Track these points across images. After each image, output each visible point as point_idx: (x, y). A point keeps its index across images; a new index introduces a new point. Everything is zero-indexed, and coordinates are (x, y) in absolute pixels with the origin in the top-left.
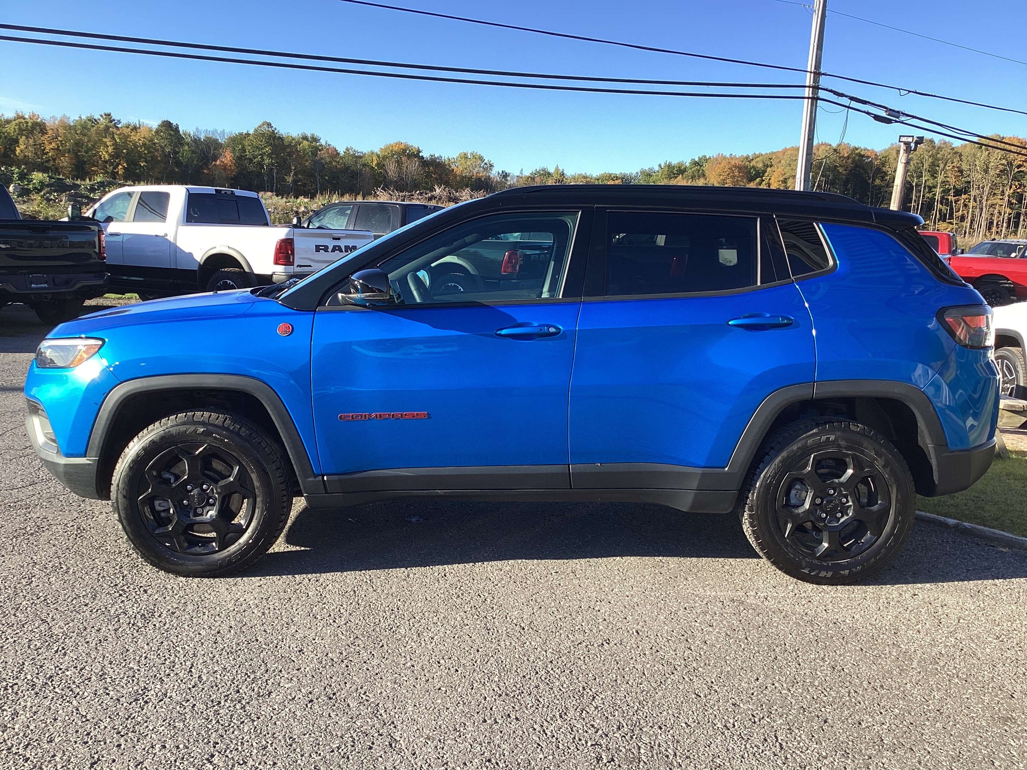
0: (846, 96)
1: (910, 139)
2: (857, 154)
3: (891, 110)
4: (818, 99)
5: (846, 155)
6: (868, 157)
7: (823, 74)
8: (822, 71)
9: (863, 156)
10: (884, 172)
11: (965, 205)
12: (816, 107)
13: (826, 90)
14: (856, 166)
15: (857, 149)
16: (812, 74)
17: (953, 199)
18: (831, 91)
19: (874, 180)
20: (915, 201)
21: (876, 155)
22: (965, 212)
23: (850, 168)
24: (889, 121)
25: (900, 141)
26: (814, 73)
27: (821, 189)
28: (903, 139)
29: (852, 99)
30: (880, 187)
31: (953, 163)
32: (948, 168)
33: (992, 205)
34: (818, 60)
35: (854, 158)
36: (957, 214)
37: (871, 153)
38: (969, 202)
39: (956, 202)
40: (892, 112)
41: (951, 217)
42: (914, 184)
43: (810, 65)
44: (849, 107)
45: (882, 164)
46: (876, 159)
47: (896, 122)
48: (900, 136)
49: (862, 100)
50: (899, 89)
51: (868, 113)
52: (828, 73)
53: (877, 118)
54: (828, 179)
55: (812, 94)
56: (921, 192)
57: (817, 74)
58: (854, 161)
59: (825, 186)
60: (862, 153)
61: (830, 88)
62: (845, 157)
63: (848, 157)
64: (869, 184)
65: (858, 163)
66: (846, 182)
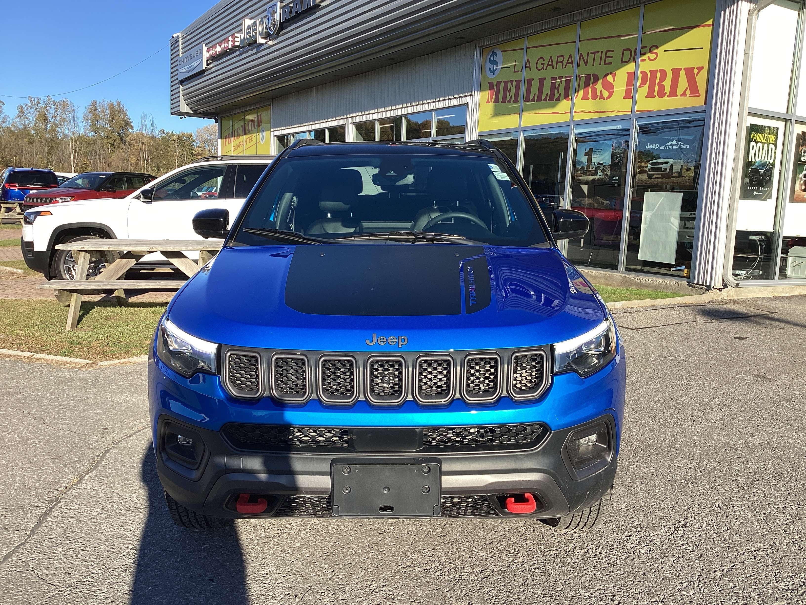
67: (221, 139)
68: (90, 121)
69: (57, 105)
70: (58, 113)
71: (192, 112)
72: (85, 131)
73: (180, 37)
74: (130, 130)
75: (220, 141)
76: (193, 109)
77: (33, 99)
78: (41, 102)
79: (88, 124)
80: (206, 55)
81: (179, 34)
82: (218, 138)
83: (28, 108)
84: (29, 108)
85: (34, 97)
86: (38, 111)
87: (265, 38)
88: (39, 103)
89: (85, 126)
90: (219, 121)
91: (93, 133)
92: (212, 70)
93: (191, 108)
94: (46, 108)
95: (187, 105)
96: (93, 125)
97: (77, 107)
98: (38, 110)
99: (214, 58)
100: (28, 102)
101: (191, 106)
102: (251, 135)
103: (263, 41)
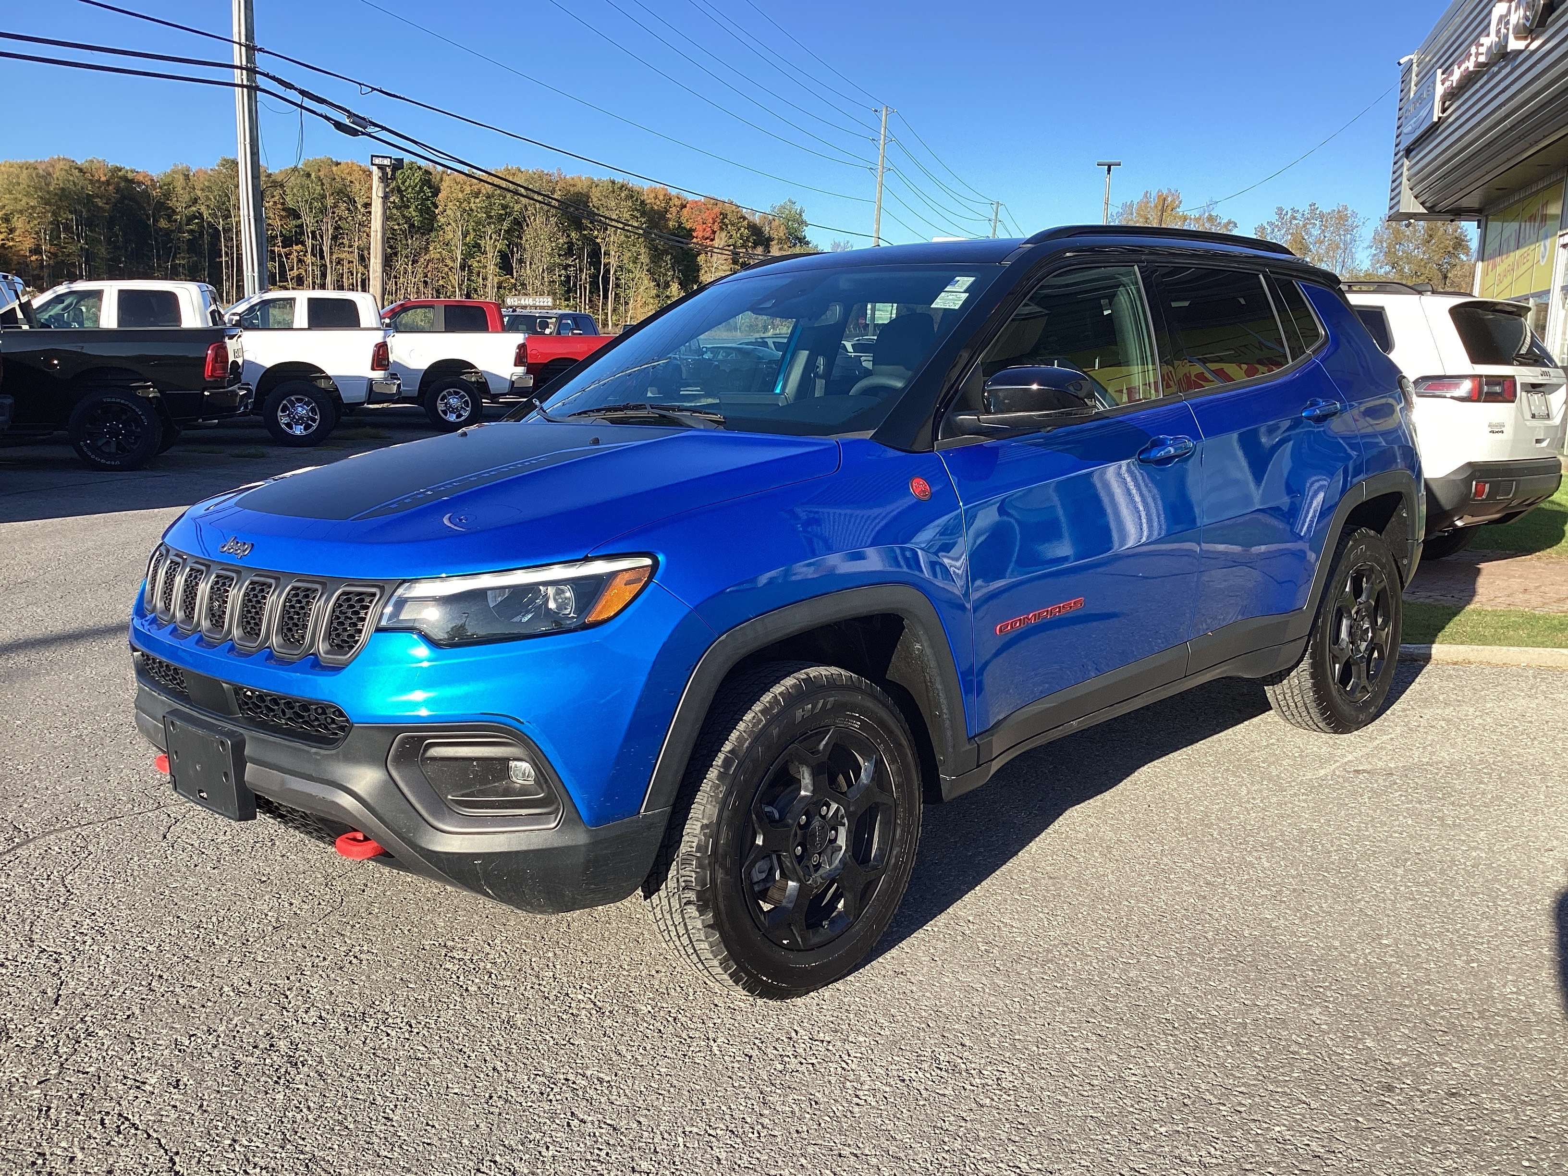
0: (296, 89)
1: (387, 162)
2: (120, 178)
3: (355, 115)
4: (257, 88)
5: (103, 179)
6: (139, 183)
7: (260, 50)
8: (258, 44)
9: (132, 181)
10: (171, 208)
11: (300, 261)
12: (256, 102)
13: (267, 75)
14: (124, 197)
15: (120, 170)
16: (243, 49)
17: (283, 251)
18: (274, 78)
19: (156, 221)
20: (227, 254)
21: (152, 180)
22: (302, 271)
23: (113, 200)
24: (354, 133)
25: (373, 164)
26: (247, 46)
27: (73, 233)
28: (377, 161)
29: (303, 93)
30: (168, 233)
31: (273, 197)
32: (267, 205)
33: (339, 262)
34: (249, 27)
35: (118, 183)
36: (291, 273)
37: (144, 177)
38: (305, 255)
39: (287, 255)
40: (357, 119)
41: (283, 278)
42: (221, 229)
43: (238, 31)
44: (301, 107)
45: (164, 195)
46: (154, 185)
47: (363, 134)
48: (372, 156)
49: (317, 97)
50: (360, 84)
51: (328, 119)
52: (266, 49)
53: (339, 126)
54: (81, 216)
55: (248, 80)
56: (232, 240)
57: (251, 49)
58: (118, 190)
59: (77, 229)
60: (130, 176)
61: (271, 74)
62: (103, 182)
63: (108, 183)
64: (149, 226)
65: (126, 193)
66: (111, 222)
67: (1483, 261)
68: (1385, 245)
69: (1327, 220)
70: (1326, 234)
71: (1426, 212)
72: (1372, 265)
73: (1415, 61)
74: (1463, 257)
75: (1480, 265)
76: (1427, 205)
77: (1284, 212)
78: (1298, 216)
79: (1381, 252)
80: (1440, 90)
81: (1412, 57)
82: (1478, 260)
83: (1273, 230)
84: (1276, 230)
85: (1287, 208)
86: (1291, 234)
87: (1525, 38)
88: (1295, 218)
89: (1375, 255)
90: (1483, 225)
91: (1388, 268)
92: (1450, 120)
93: (1423, 204)
94: (1304, 226)
95: (1416, 197)
96: (1390, 253)
97: (1362, 220)
98: (1291, 231)
99: (1452, 95)
100: (1274, 218)
101: (1422, 199)
102: (1526, 249)
103: (1520, 45)
